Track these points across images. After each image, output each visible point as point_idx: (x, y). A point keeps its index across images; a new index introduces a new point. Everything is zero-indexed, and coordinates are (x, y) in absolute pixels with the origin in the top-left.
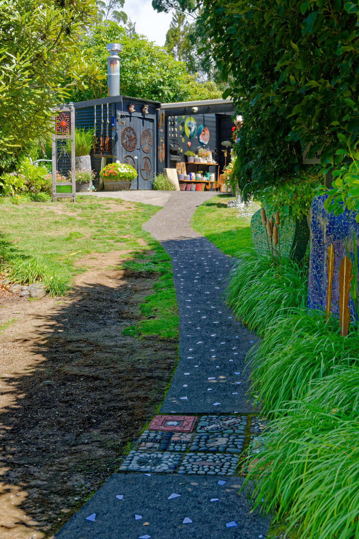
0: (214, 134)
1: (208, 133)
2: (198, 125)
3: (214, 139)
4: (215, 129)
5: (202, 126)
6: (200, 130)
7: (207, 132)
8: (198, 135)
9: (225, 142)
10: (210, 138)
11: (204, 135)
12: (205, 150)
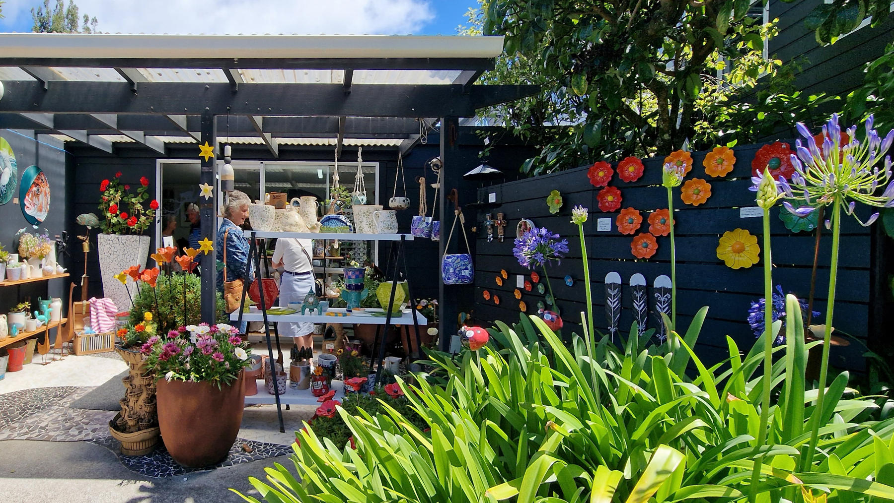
0: (62, 194)
1: (48, 190)
2: (20, 165)
3: (62, 207)
4: (63, 183)
5: (31, 170)
6: (27, 179)
7: (46, 189)
8: (22, 193)
9: (85, 215)
10: (51, 205)
11: (37, 195)
12: (37, 240)
